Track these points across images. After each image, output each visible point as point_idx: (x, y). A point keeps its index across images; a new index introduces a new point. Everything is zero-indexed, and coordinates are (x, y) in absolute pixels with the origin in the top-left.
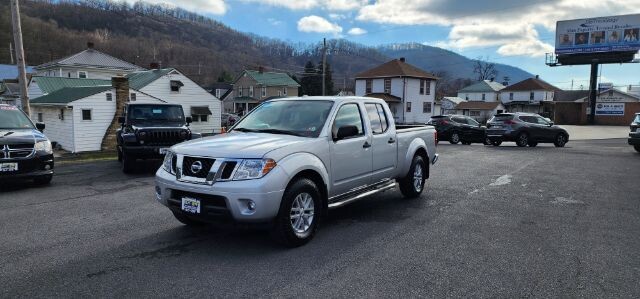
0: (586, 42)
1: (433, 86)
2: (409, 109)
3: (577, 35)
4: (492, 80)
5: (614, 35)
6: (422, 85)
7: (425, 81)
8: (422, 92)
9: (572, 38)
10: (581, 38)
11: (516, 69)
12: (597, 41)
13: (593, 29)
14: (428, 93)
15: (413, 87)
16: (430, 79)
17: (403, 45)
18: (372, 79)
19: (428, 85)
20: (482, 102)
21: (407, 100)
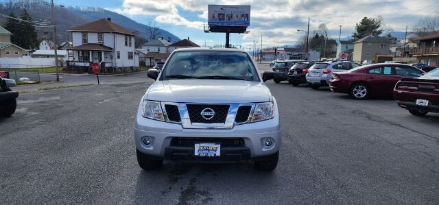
0: (224, 19)
1: (133, 40)
2: (119, 57)
3: (219, 15)
4: (163, 38)
5: (237, 16)
6: (126, 39)
7: (128, 36)
8: (126, 44)
9: (216, 16)
10: (221, 17)
11: (167, 32)
12: (229, 20)
13: (227, 13)
14: (130, 45)
15: (120, 40)
16: (130, 36)
17: (89, 8)
18: (87, 32)
19: (130, 40)
20: (158, 53)
21: (117, 50)
